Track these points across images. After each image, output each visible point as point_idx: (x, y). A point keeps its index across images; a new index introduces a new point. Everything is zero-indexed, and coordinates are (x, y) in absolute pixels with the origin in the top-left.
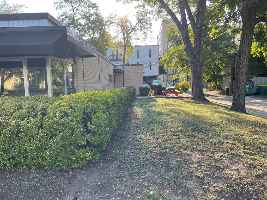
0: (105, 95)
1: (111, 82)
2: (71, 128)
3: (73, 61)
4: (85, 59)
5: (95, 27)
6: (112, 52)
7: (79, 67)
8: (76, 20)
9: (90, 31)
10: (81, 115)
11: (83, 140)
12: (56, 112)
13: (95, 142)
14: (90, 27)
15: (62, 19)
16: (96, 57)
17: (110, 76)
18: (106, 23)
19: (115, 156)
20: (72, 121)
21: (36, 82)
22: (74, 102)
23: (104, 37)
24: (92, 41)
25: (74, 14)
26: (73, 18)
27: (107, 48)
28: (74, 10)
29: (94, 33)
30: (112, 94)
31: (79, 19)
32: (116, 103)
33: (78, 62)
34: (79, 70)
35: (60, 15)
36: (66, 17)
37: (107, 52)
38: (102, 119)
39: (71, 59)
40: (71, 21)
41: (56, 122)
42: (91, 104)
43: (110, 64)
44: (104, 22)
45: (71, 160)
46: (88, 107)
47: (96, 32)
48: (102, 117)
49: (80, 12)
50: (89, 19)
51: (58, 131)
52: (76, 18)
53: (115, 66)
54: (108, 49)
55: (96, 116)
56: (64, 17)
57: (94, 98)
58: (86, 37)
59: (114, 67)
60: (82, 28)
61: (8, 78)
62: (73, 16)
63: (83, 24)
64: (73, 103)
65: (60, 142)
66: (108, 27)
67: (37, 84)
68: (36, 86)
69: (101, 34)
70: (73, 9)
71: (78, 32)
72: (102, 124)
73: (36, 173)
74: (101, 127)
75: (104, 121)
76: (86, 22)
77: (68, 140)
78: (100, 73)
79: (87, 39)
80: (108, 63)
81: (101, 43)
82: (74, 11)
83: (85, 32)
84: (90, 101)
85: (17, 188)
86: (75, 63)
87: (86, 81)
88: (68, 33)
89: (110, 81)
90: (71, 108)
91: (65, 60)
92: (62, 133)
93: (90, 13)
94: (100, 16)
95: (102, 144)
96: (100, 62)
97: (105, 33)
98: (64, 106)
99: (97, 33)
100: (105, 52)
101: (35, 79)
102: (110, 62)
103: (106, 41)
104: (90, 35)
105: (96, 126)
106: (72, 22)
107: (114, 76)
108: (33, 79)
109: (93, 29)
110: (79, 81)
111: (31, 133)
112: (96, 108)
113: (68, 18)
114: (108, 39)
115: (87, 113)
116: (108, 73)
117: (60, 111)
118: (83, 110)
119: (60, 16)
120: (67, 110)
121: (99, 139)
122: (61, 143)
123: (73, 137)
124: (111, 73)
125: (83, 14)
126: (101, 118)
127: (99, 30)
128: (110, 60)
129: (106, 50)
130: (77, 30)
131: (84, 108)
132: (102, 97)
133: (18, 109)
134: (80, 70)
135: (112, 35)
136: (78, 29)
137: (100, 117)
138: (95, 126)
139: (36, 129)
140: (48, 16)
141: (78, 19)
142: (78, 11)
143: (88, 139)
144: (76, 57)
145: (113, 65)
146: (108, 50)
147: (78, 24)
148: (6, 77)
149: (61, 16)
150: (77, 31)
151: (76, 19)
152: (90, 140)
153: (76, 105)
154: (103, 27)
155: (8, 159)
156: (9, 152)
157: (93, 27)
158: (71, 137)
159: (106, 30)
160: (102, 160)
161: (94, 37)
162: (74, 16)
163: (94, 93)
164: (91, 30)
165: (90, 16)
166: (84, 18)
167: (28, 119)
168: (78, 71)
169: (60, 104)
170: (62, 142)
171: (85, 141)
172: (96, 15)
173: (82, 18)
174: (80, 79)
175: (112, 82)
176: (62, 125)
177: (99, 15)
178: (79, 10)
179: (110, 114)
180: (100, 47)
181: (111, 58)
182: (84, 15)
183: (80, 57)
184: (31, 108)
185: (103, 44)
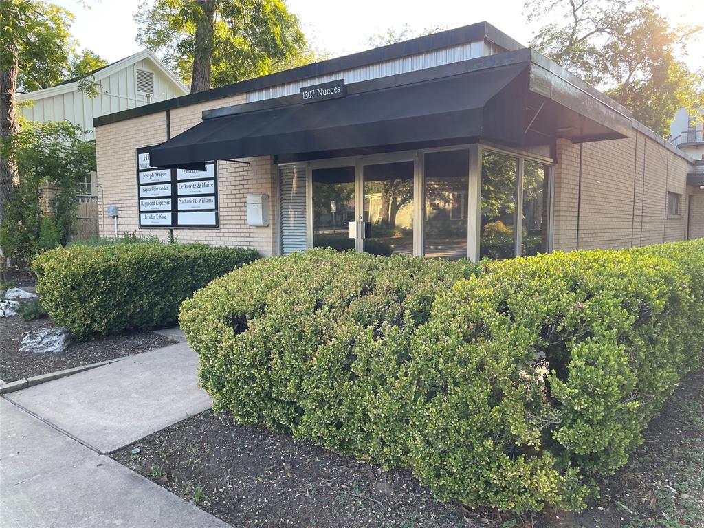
0: (636, 269)
1: (673, 217)
2: (491, 380)
3: (549, 155)
4: (588, 146)
5: (637, 50)
6: (689, 122)
7: (566, 171)
8: (581, 40)
9: (621, 64)
10: (529, 339)
11: (530, 429)
12: (454, 315)
13: (576, 445)
14: (623, 52)
15: (541, 44)
16: (627, 137)
17: (674, 196)
18: (675, 35)
19: (657, 507)
20: (496, 357)
21: (460, 213)
22: (519, 286)
23: (665, 77)
24: (625, 94)
25: (576, 25)
26: (573, 35)
27: (672, 109)
28: (577, 13)
29: (632, 69)
30: (668, 267)
31: (589, 35)
32: (684, 302)
33: (564, 157)
34: (565, 181)
35: (537, 33)
36: (553, 37)
37: (671, 122)
38: (613, 366)
39: (546, 150)
40: (565, 45)
41: (447, 351)
42: (576, 300)
43: (677, 157)
44: (669, 31)
45: (487, 482)
46: (561, 311)
47: (639, 66)
48: (612, 358)
49: (594, 14)
50: (620, 30)
51: (450, 381)
52: (580, 36)
53: (695, 164)
54: (674, 112)
55: (585, 350)
56: (547, 37)
57: (591, 280)
58: (605, 83)
59: (690, 169)
60: (597, 61)
61: (404, 202)
62: (571, 32)
63: (599, 48)
64: (511, 291)
65: (453, 418)
66: (681, 45)
67: (462, 218)
68: (460, 223)
69: (654, 71)
70: (574, 11)
71: (582, 72)
72: (609, 385)
73: (391, 484)
74: (604, 396)
75: (620, 377)
76: (610, 41)
77: (479, 419)
78: (637, 188)
79: (607, 90)
80: (671, 155)
81: (653, 98)
82: (575, 15)
83: (605, 69)
84: (574, 289)
85: (336, 514)
86: (555, 162)
87: (586, 214)
88: (533, 70)
89: (670, 212)
90: (503, 307)
91: (525, 153)
92: (461, 390)
93: (623, 13)
94: (656, 16)
95: (608, 454)
96: (640, 154)
97: (668, 65)
98: (482, 300)
99: (643, 68)
100: (664, 122)
101: (460, 207)
102: (680, 152)
103: (672, 88)
104: (619, 78)
105: (584, 389)
106: (567, 47)
107: (690, 197)
108: (456, 205)
109: (631, 57)
110: (562, 213)
111: (379, 370)
112: (593, 320)
113: (557, 38)
114: (677, 84)
115: (557, 335)
116: (667, 188)
117: (464, 312)
118: (544, 320)
119: (536, 38)
120: (488, 313)
121: (591, 439)
122: (456, 422)
123: (497, 410)
124: (679, 187)
125: (601, 20)
126: (606, 361)
127: (651, 57)
128: (681, 147)
129: (669, 115)
130: (581, 66)
131: (548, 313)
132: (622, 276)
133: (363, 292)
134: (571, 182)
135: (692, 71)
136: (585, 65)
137: (602, 356)
138: (577, 391)
139: (390, 360)
140: (487, 30)
141: (585, 37)
142: (590, 12)
143: (549, 430)
144: (559, 142)
145: (688, 162)
146: (675, 115)
147: (585, 51)
148: (400, 199)
149: (540, 36)
150: (580, 71)
151: (579, 38)
152: (556, 436)
153: (519, 298)
154: (665, 48)
155: (327, 426)
156: (329, 408)
157: (631, 52)
158: (490, 411)
159: (672, 54)
160: (601, 508)
161: (631, 80)
162: (574, 31)
163: (596, 261)
164: (622, 61)
165: (623, 21)
166: (606, 30)
167: (379, 326)
168: (563, 185)
169: (471, 289)
170: (460, 418)
171: (537, 433)
172: (643, 15)
173: (597, 30)
174: (565, 209)
175: (679, 217)
176: (464, 362)
177: (653, 14)
178: (590, 10)
179: (652, 341)
180: (648, 109)
181: (684, 139)
182: (605, 23)
183: (574, 143)
184: (396, 292)
185: (659, 98)
